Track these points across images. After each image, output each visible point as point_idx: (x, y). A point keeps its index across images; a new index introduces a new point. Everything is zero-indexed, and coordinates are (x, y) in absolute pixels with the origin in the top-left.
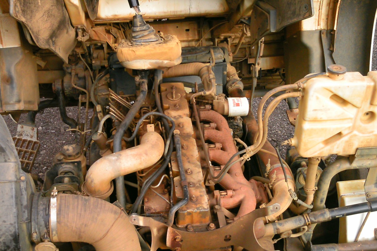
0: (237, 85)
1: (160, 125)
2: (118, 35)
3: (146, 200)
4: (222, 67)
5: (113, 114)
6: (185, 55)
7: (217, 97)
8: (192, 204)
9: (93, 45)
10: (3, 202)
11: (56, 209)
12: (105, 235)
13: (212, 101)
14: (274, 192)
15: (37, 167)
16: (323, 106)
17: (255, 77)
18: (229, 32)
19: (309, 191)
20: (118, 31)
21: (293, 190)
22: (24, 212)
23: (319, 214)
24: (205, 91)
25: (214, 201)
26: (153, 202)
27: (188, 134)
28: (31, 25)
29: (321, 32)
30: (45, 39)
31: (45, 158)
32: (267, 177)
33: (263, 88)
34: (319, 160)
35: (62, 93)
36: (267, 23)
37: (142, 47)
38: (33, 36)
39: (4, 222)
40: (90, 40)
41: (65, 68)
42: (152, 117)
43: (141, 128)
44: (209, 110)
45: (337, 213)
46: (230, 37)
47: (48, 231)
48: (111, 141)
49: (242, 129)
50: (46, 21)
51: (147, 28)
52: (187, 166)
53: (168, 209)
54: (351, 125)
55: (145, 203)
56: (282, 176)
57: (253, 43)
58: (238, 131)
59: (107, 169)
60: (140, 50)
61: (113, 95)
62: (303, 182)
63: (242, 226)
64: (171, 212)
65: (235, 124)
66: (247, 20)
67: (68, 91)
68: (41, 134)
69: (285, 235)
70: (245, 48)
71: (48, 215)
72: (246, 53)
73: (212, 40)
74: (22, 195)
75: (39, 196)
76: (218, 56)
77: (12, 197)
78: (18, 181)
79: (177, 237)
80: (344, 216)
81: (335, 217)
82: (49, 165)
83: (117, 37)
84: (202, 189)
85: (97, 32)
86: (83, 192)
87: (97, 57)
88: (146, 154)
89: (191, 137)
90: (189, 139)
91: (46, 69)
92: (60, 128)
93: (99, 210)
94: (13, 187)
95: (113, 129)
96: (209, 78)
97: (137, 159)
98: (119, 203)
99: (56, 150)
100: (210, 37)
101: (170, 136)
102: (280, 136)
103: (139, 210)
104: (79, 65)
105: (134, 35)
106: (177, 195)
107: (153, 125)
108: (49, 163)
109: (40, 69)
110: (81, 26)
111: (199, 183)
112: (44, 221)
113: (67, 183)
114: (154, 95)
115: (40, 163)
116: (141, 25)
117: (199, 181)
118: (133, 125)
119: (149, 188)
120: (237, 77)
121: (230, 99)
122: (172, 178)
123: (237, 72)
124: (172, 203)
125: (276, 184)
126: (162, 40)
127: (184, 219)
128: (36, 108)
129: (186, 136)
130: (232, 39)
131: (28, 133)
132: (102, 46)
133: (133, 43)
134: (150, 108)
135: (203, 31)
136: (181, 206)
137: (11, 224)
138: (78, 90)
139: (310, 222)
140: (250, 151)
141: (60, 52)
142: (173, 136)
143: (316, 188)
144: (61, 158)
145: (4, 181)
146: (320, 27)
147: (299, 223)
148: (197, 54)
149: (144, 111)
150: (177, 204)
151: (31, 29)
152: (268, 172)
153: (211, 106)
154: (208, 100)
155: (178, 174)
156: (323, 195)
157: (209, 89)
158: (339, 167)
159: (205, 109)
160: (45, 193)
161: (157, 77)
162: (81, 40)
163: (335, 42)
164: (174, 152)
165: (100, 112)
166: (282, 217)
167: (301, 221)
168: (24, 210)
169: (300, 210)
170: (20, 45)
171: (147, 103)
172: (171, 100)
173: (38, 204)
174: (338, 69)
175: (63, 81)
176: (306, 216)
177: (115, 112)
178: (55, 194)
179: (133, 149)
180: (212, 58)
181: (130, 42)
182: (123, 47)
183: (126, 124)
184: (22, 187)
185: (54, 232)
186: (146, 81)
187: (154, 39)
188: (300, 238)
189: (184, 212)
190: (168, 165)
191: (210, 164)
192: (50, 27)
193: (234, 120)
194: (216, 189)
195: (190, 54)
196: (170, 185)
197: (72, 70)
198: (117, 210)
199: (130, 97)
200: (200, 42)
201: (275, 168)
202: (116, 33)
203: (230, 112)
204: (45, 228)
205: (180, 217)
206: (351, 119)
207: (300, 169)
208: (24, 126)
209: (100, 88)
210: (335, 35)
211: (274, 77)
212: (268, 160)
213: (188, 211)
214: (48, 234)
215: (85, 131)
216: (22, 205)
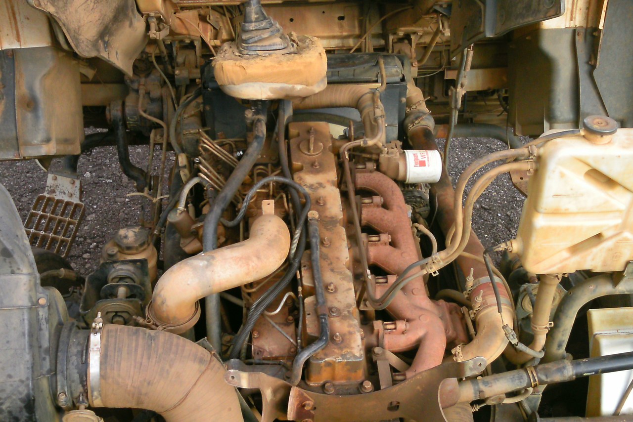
0: (423, 123)
1: (285, 200)
2: (221, 24)
3: (256, 335)
4: (398, 91)
5: (206, 178)
6: (336, 68)
7: (386, 149)
8: (335, 349)
9: (177, 42)
10: (8, 342)
11: (99, 353)
12: (183, 400)
13: (378, 155)
14: (478, 325)
15: (81, 243)
16: (572, 189)
17: (456, 107)
18: (414, 25)
19: (538, 329)
20: (221, 17)
21: (511, 326)
22: (44, 359)
23: (555, 368)
24: (367, 139)
25: (373, 340)
26: (267, 338)
27: (332, 218)
28: (65, 17)
29: (575, 32)
30: (90, 41)
31: (94, 228)
32: (467, 298)
33: (469, 122)
34: (558, 279)
35: (122, 125)
36: (480, 20)
37: (258, 60)
38: (68, 37)
39: (10, 376)
40: (172, 33)
41: (128, 81)
42: (271, 185)
43: (251, 203)
44: (371, 172)
45: (585, 368)
46: (415, 33)
47: (85, 391)
48: (199, 225)
49: (428, 203)
50: (92, 10)
51: (268, 26)
52: (329, 277)
53: (292, 352)
54: (619, 221)
55: (254, 340)
56: (492, 299)
57: (455, 50)
58: (420, 207)
59: (189, 283)
60: (255, 66)
61: (206, 141)
62: (528, 307)
63: (418, 388)
64: (297, 361)
65: (417, 194)
66: (444, 8)
67: (132, 121)
68: (90, 186)
69: (493, 400)
70: (441, 52)
71: (86, 364)
72: (442, 60)
73: (384, 36)
74: (40, 329)
75: (70, 330)
76: (391, 70)
77: (24, 334)
78: (34, 307)
79: (307, 402)
80: (598, 374)
81: (582, 374)
82: (101, 239)
83: (218, 29)
84: (353, 321)
85: (184, 21)
86: (148, 319)
87: (184, 63)
88: (258, 258)
89: (338, 225)
90: (333, 228)
91: (95, 81)
92: (121, 175)
93: (172, 356)
94: (26, 317)
95: (205, 201)
96: (374, 114)
97: (241, 266)
98: (208, 342)
99: (114, 214)
100: (381, 32)
101: (302, 222)
102: (496, 201)
103: (244, 352)
104: (152, 76)
105: (244, 37)
106: (309, 331)
107: (272, 202)
108: (100, 237)
109: (84, 80)
110: (156, 13)
111: (348, 309)
112: (78, 373)
113: (121, 299)
114: (277, 142)
115: (86, 235)
116: (257, 20)
117: (349, 306)
118: (239, 199)
119: (262, 314)
120: (424, 108)
121: (410, 154)
122: (301, 300)
123: (424, 98)
124: (299, 344)
125: (482, 314)
126: (293, 46)
127: (319, 373)
128: (77, 150)
129: (328, 222)
130: (419, 37)
131: (64, 189)
132: (192, 43)
133: (243, 52)
134: (270, 166)
135: (368, 21)
136: (315, 351)
137: (22, 381)
138: (150, 120)
139: (537, 383)
140: (439, 260)
141: (118, 59)
142: (306, 221)
143: (551, 324)
144: (113, 251)
145: (9, 307)
146: (575, 23)
147: (519, 383)
148: (355, 67)
149: (259, 171)
150: (308, 348)
151: (64, 25)
152: (469, 291)
153: (375, 164)
154: (371, 153)
155: (312, 292)
156: (563, 335)
157: (374, 135)
158: (594, 291)
159: (365, 170)
160: (85, 315)
161: (284, 111)
162: (155, 36)
163: (599, 50)
164: (307, 251)
165: (185, 167)
166: (490, 370)
167: (522, 379)
168: (44, 356)
169: (521, 360)
170: (50, 44)
171: (264, 156)
172: (305, 154)
173: (68, 344)
174: (602, 125)
175: (123, 104)
176: (532, 372)
177: (209, 174)
178: (98, 327)
179: (236, 247)
180: (382, 76)
181: (238, 48)
182: (225, 59)
183: (225, 197)
184: (41, 317)
185: (95, 393)
186: (263, 118)
187: (279, 45)
188: (520, 405)
189: (321, 362)
190: (295, 275)
191: (368, 275)
192: (99, 19)
193: (415, 187)
194: (377, 319)
195: (343, 66)
196: (298, 309)
197: (139, 85)
198: (204, 355)
199: (235, 141)
200: (363, 40)
201: (481, 283)
202: (217, 22)
203: (408, 177)
204: (81, 385)
205: (313, 369)
206: (620, 211)
207: (525, 285)
208: (58, 176)
209: (186, 121)
210: (601, 38)
211: (488, 103)
212: (469, 271)
213: (326, 360)
214: (85, 394)
215: (159, 196)
216: (40, 347)
